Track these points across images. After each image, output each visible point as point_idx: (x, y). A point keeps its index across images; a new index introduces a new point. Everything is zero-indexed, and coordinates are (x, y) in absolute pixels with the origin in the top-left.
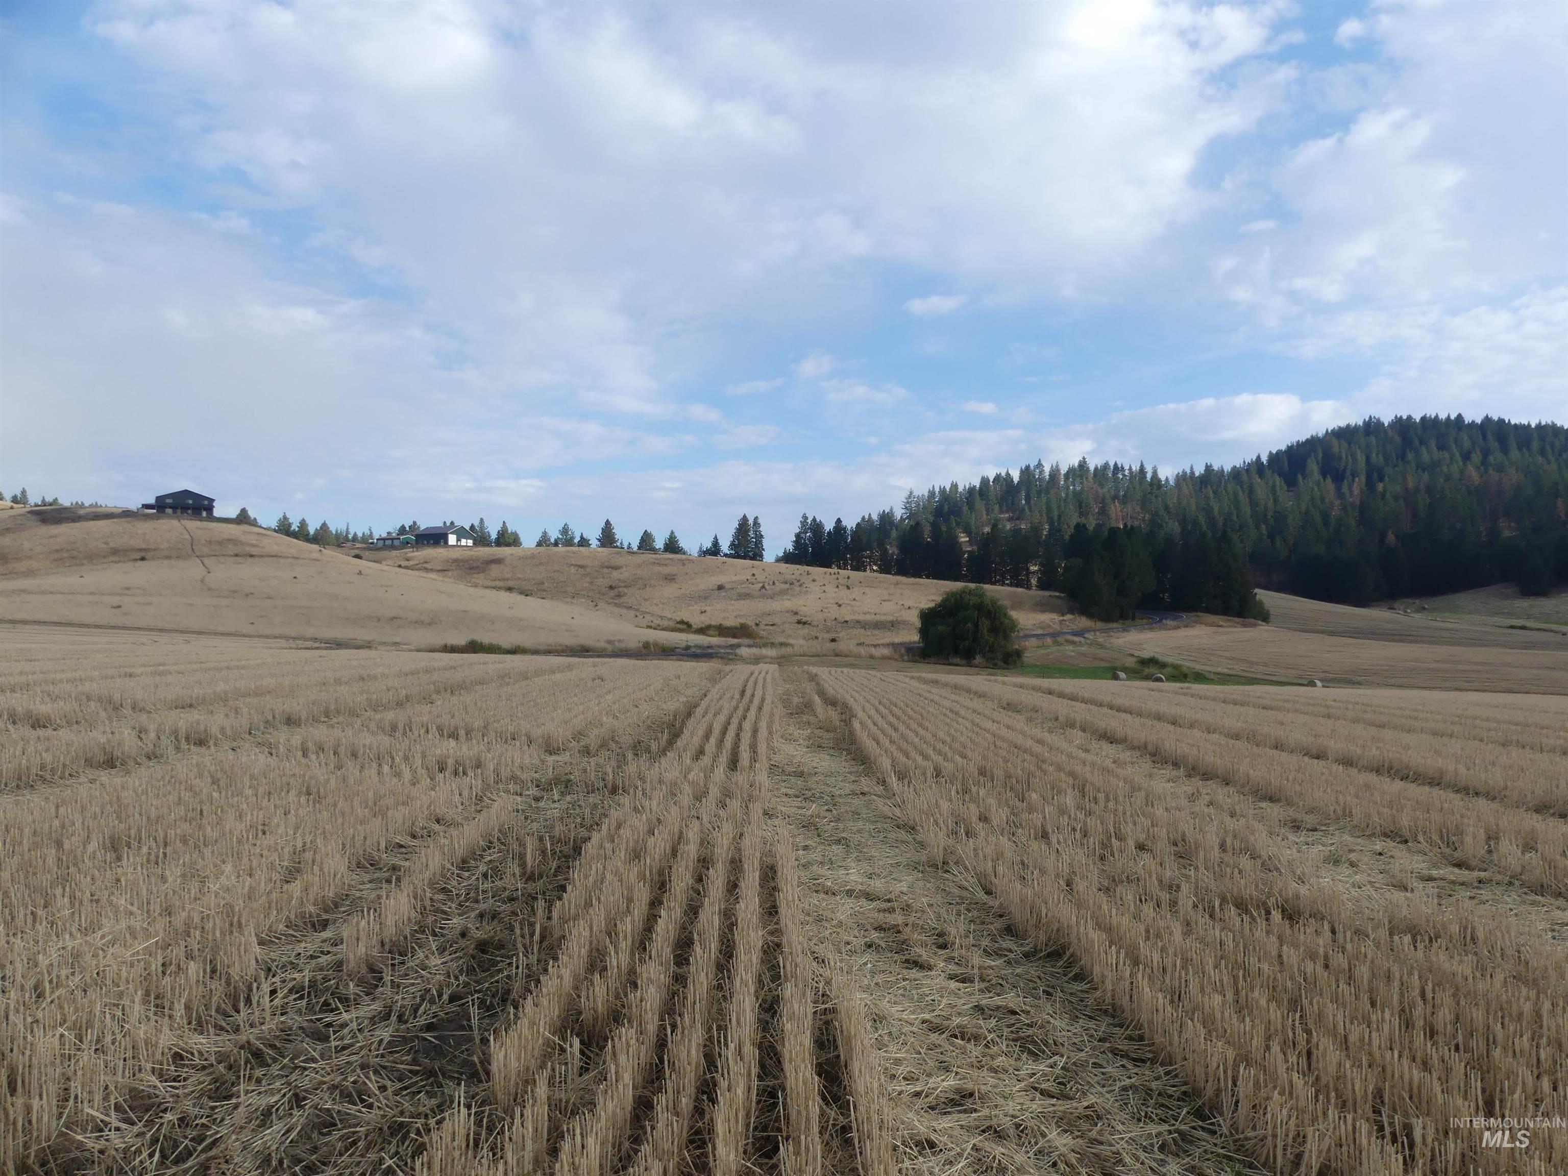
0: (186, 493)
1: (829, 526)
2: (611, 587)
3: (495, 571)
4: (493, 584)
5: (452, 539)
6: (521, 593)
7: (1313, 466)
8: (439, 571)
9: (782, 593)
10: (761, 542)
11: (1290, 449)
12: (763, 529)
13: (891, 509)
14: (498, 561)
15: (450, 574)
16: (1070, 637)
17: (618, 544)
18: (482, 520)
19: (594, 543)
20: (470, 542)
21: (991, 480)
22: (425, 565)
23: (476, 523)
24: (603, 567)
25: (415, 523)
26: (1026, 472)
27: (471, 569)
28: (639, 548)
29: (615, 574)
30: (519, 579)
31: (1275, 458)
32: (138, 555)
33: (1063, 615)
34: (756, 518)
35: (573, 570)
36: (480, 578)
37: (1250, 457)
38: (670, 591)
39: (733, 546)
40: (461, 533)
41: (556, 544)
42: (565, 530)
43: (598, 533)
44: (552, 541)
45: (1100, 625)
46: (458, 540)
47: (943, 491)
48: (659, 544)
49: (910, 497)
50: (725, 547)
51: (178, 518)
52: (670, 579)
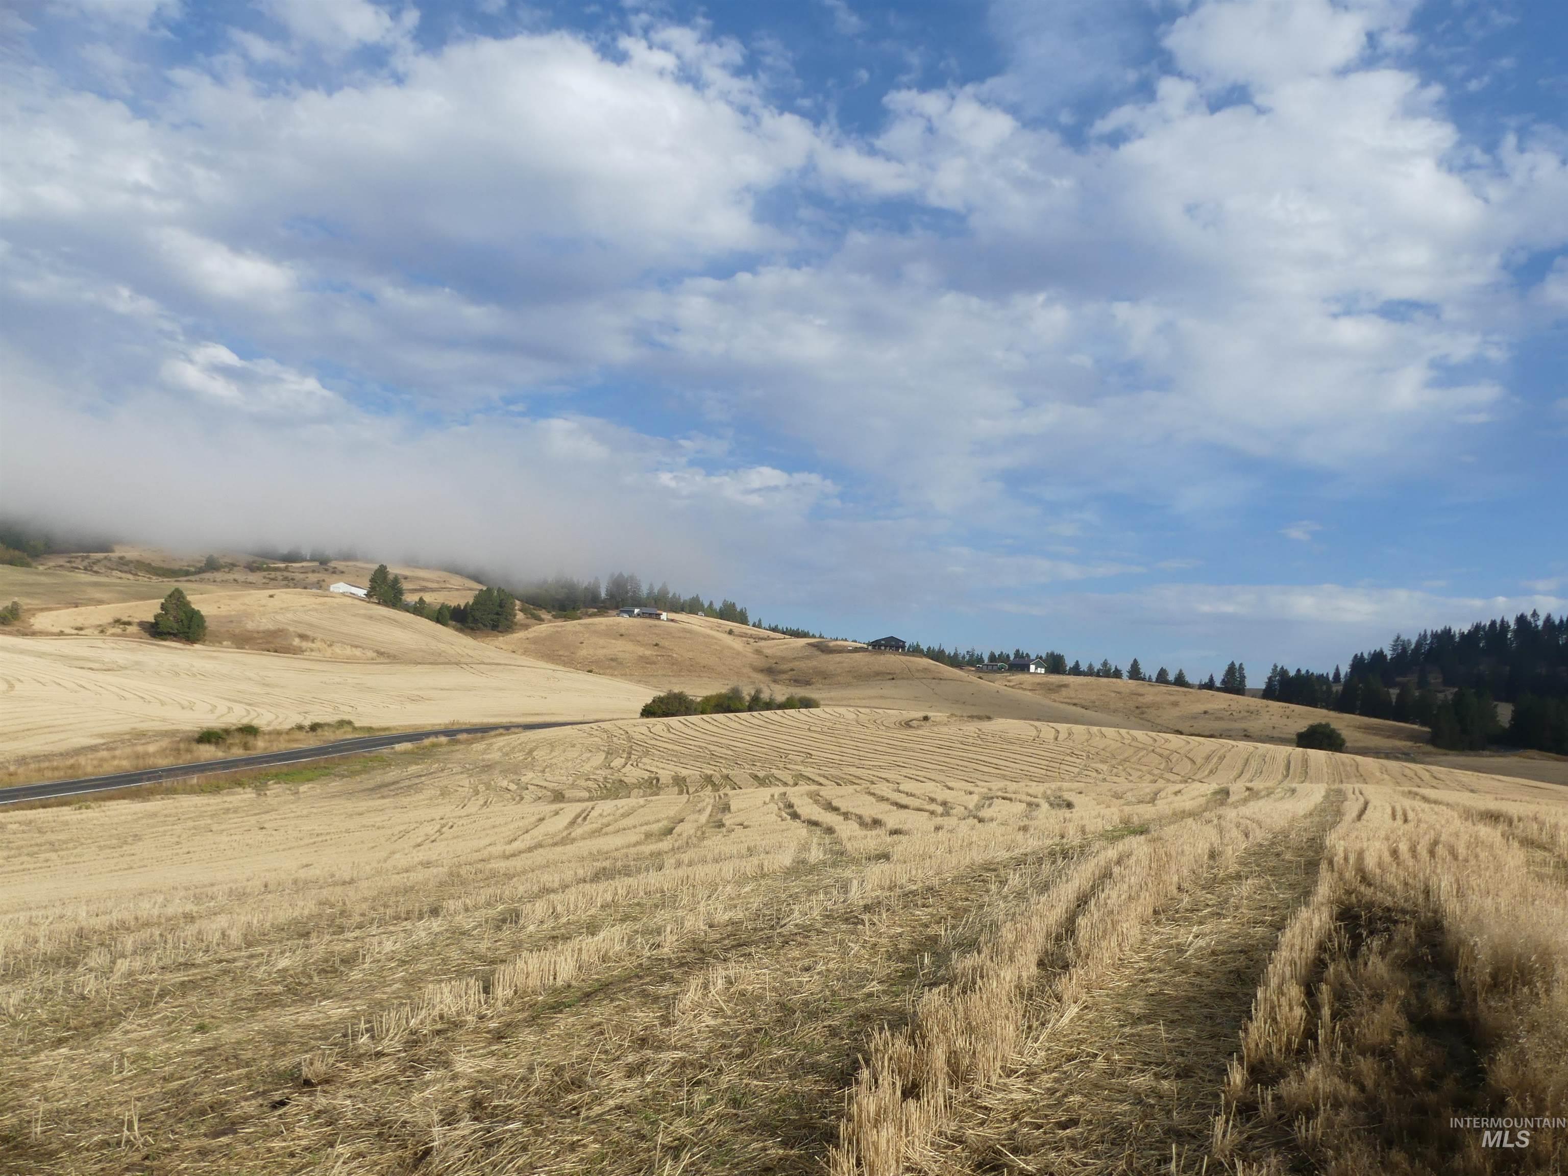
0: (892, 638)
1: (1292, 673)
2: (1137, 707)
3: (1064, 692)
4: (1065, 700)
5: (1032, 668)
6: (1083, 707)
8: (1031, 690)
9: (1243, 718)
10: (1244, 681)
12: (1246, 672)
14: (1066, 686)
15: (1038, 692)
17: (1143, 675)
19: (1125, 674)
20: (1043, 671)
22: (1021, 685)
24: (1132, 694)
26: (1521, 619)
27: (1049, 690)
28: (1157, 681)
29: (1140, 699)
30: (1080, 698)
32: (891, 677)
33: (1416, 743)
34: (1241, 664)
35: (1113, 695)
38: (1174, 712)
39: (1223, 681)
40: (1037, 662)
42: (1105, 664)
43: (1129, 667)
44: (1096, 670)
46: (1036, 669)
48: (1171, 677)
49: (1397, 640)
50: (1218, 684)
51: (892, 653)
52: (1175, 704)
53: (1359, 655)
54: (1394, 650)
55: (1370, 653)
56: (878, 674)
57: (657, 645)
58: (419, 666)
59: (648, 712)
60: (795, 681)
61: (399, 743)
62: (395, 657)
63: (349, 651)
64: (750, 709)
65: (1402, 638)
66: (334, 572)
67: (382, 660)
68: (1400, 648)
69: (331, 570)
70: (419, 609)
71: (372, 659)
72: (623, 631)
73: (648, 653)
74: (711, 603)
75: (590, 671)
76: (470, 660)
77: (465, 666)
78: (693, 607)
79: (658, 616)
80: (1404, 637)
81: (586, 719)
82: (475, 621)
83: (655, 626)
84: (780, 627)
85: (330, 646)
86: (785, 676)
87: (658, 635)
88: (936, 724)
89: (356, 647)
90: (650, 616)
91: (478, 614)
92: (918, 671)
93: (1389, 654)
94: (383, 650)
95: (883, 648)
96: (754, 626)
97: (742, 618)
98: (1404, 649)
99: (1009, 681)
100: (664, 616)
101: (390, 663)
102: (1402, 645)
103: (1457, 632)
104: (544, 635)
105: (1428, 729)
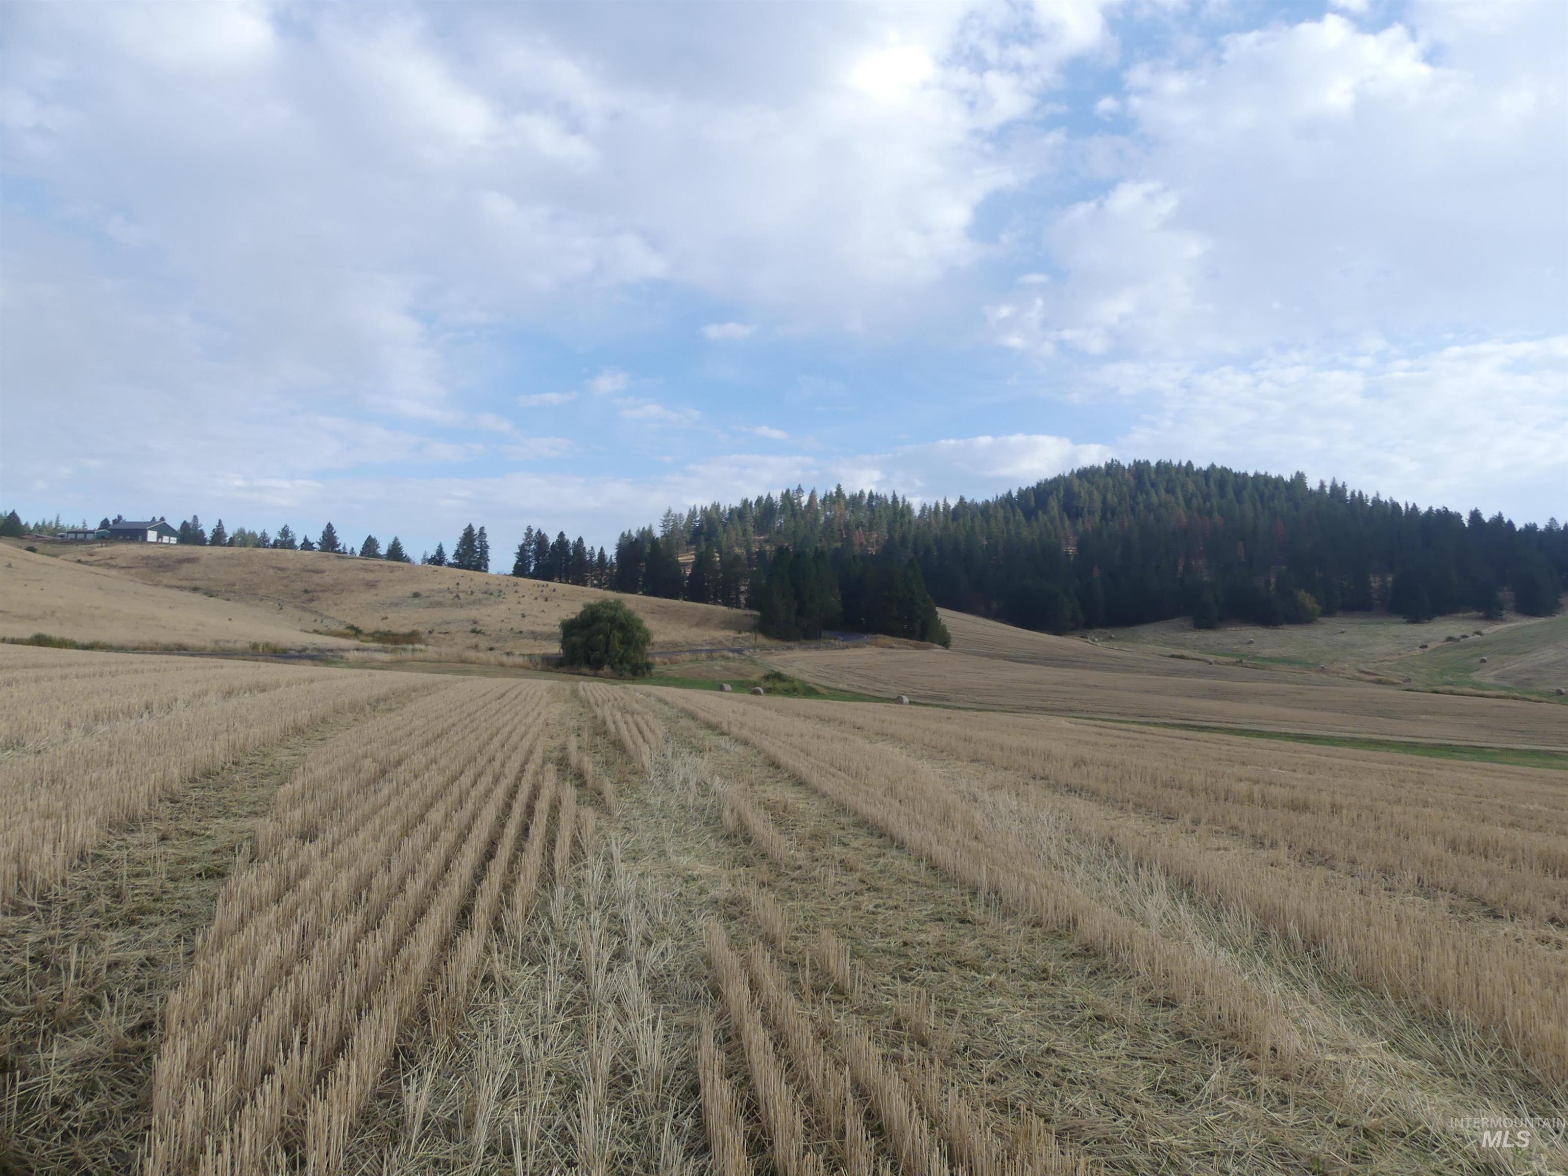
1: (552, 539)
2: (306, 591)
3: (186, 569)
4: (179, 583)
5: (152, 536)
6: (206, 594)
7: (1054, 505)
8: (123, 568)
9: (478, 602)
10: (486, 553)
11: (1039, 485)
12: (489, 540)
13: (651, 527)
14: (192, 561)
15: (134, 571)
16: (726, 653)
17: (341, 548)
18: (195, 517)
19: (317, 546)
20: (174, 540)
21: (754, 502)
22: (109, 561)
23: (190, 520)
24: (304, 571)
25: (120, 517)
26: (786, 496)
27: (159, 567)
28: (362, 554)
29: (316, 578)
30: (210, 579)
31: (1023, 494)
33: (740, 632)
34: (482, 529)
35: (271, 572)
36: (167, 577)
37: (1002, 492)
38: (369, 597)
39: (457, 555)
40: (163, 529)
41: (275, 546)
42: (285, 532)
43: (320, 536)
44: (272, 542)
45: (773, 643)
46: (160, 536)
47: (704, 511)
48: (383, 550)
49: (668, 515)
50: (449, 557)
52: (371, 585)
53: (627, 533)
54: (664, 526)
55: (638, 531)
65: (673, 512)
68: (671, 524)
80: (676, 511)
93: (658, 533)
98: (675, 524)
102: (674, 521)
103: (727, 508)
105: (756, 613)
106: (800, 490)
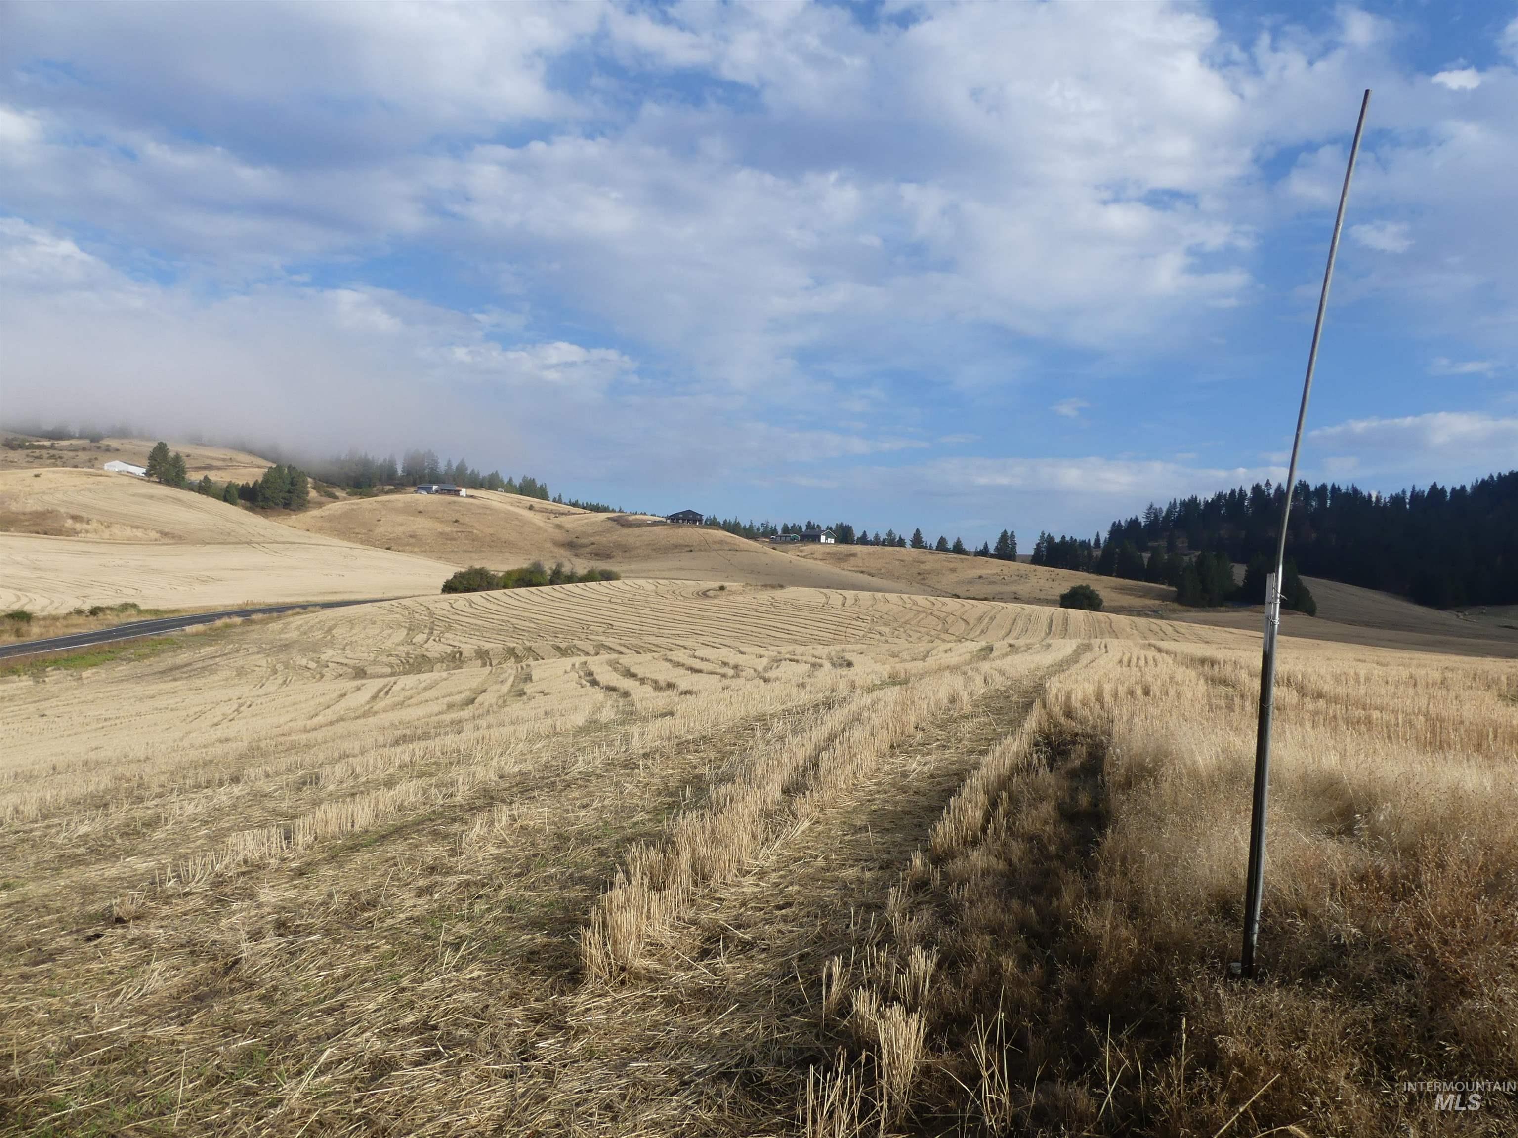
0: (689, 512)
1: (1058, 540)
3: (852, 560)
4: (853, 569)
5: (823, 539)
9: (1013, 582)
10: (1015, 548)
12: (1017, 540)
13: (1136, 517)
14: (854, 555)
15: (828, 562)
17: (925, 544)
19: (908, 543)
20: (833, 541)
24: (914, 561)
27: (839, 559)
28: (937, 549)
29: (922, 566)
30: (867, 566)
32: (689, 549)
34: (1013, 533)
35: (897, 562)
36: (845, 565)
39: (997, 549)
40: (827, 533)
42: (890, 534)
43: (911, 537)
46: (826, 539)
47: (1183, 504)
48: (950, 545)
49: (1151, 508)
50: (992, 550)
51: (689, 526)
52: (953, 570)
53: (1117, 522)
54: (1147, 517)
55: (1126, 521)
56: (676, 546)
57: (456, 521)
58: (208, 547)
59: (449, 588)
60: (597, 555)
61: (189, 624)
62: (180, 538)
63: (129, 532)
64: (552, 583)
65: (1155, 506)
66: (108, 450)
67: (166, 540)
68: (1153, 515)
69: (104, 448)
70: (205, 488)
71: (156, 540)
72: (421, 508)
73: (448, 529)
74: (511, 479)
75: (388, 549)
76: (262, 539)
77: (257, 546)
78: (491, 483)
79: (457, 493)
80: (1157, 506)
81: (386, 596)
82: (266, 499)
83: (454, 502)
84: (580, 502)
85: (108, 527)
86: (587, 550)
87: (458, 511)
88: (732, 593)
89: (137, 527)
90: (449, 492)
91: (268, 493)
92: (715, 543)
93: (1143, 521)
94: (166, 530)
95: (681, 521)
96: (554, 501)
97: (542, 494)
98: (1156, 516)
99: (801, 551)
100: (463, 492)
101: (175, 544)
102: (1155, 513)
103: (1202, 501)
104: (339, 512)
105: (1174, 589)
106: (1268, 484)
